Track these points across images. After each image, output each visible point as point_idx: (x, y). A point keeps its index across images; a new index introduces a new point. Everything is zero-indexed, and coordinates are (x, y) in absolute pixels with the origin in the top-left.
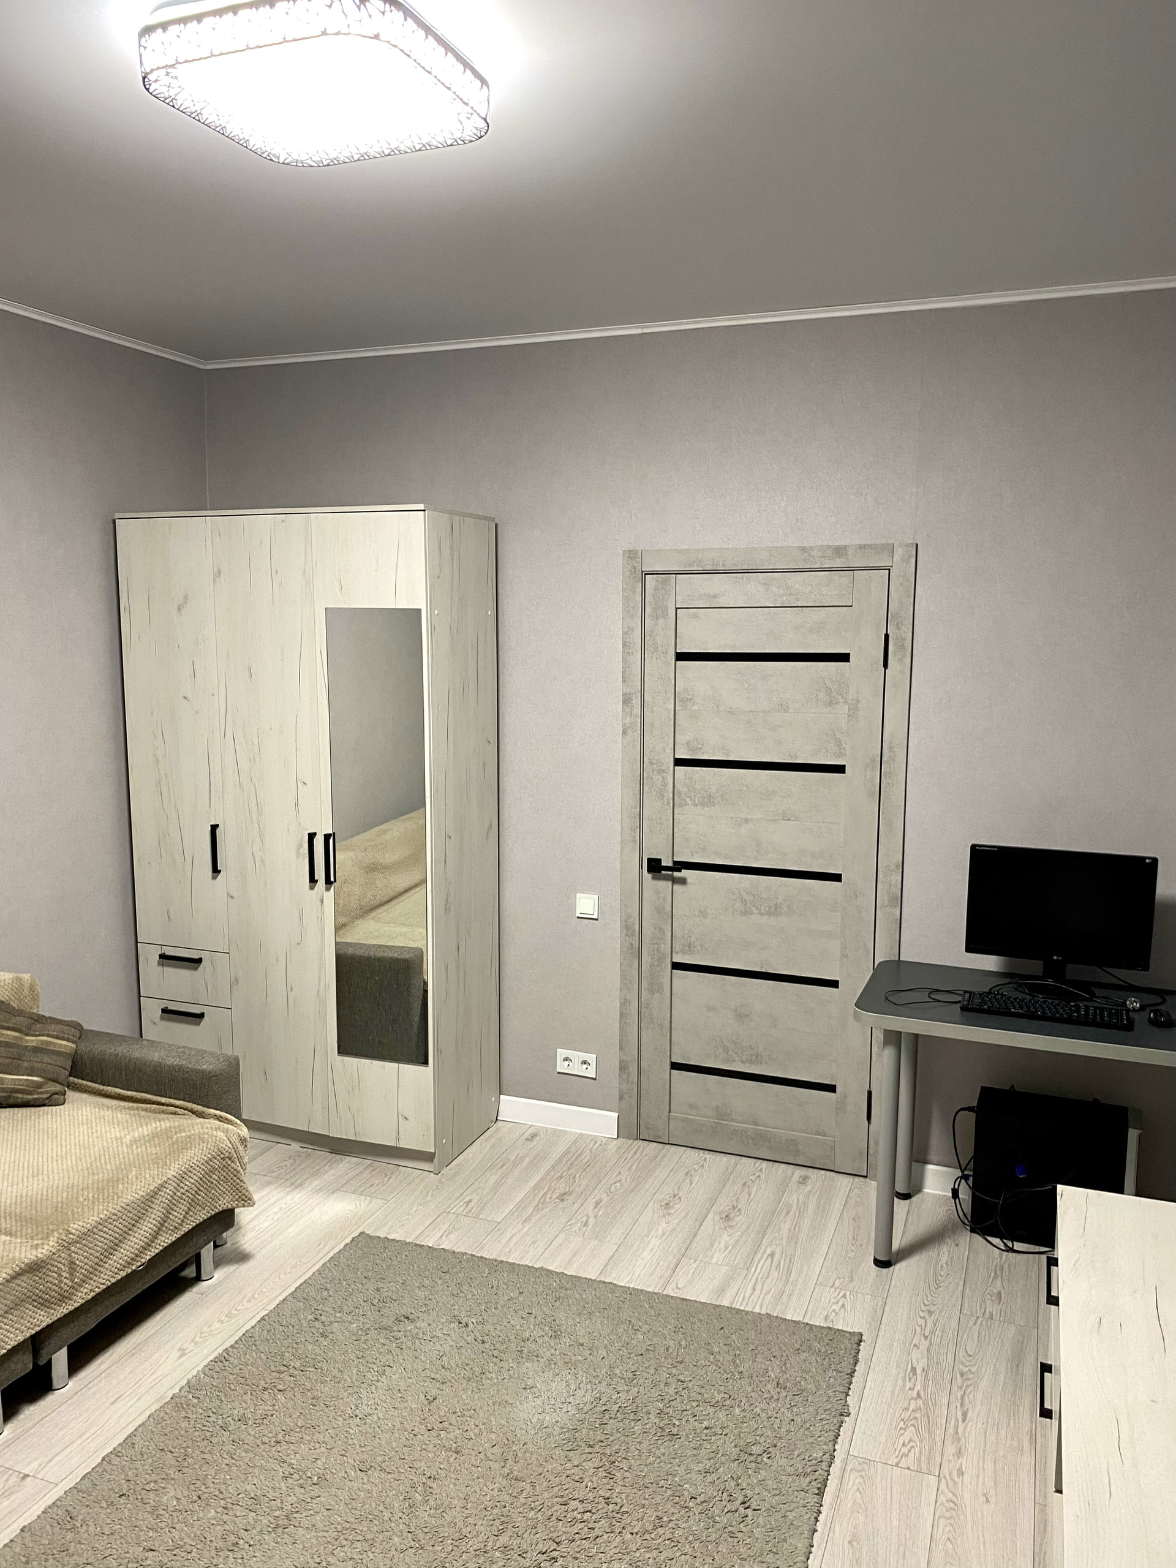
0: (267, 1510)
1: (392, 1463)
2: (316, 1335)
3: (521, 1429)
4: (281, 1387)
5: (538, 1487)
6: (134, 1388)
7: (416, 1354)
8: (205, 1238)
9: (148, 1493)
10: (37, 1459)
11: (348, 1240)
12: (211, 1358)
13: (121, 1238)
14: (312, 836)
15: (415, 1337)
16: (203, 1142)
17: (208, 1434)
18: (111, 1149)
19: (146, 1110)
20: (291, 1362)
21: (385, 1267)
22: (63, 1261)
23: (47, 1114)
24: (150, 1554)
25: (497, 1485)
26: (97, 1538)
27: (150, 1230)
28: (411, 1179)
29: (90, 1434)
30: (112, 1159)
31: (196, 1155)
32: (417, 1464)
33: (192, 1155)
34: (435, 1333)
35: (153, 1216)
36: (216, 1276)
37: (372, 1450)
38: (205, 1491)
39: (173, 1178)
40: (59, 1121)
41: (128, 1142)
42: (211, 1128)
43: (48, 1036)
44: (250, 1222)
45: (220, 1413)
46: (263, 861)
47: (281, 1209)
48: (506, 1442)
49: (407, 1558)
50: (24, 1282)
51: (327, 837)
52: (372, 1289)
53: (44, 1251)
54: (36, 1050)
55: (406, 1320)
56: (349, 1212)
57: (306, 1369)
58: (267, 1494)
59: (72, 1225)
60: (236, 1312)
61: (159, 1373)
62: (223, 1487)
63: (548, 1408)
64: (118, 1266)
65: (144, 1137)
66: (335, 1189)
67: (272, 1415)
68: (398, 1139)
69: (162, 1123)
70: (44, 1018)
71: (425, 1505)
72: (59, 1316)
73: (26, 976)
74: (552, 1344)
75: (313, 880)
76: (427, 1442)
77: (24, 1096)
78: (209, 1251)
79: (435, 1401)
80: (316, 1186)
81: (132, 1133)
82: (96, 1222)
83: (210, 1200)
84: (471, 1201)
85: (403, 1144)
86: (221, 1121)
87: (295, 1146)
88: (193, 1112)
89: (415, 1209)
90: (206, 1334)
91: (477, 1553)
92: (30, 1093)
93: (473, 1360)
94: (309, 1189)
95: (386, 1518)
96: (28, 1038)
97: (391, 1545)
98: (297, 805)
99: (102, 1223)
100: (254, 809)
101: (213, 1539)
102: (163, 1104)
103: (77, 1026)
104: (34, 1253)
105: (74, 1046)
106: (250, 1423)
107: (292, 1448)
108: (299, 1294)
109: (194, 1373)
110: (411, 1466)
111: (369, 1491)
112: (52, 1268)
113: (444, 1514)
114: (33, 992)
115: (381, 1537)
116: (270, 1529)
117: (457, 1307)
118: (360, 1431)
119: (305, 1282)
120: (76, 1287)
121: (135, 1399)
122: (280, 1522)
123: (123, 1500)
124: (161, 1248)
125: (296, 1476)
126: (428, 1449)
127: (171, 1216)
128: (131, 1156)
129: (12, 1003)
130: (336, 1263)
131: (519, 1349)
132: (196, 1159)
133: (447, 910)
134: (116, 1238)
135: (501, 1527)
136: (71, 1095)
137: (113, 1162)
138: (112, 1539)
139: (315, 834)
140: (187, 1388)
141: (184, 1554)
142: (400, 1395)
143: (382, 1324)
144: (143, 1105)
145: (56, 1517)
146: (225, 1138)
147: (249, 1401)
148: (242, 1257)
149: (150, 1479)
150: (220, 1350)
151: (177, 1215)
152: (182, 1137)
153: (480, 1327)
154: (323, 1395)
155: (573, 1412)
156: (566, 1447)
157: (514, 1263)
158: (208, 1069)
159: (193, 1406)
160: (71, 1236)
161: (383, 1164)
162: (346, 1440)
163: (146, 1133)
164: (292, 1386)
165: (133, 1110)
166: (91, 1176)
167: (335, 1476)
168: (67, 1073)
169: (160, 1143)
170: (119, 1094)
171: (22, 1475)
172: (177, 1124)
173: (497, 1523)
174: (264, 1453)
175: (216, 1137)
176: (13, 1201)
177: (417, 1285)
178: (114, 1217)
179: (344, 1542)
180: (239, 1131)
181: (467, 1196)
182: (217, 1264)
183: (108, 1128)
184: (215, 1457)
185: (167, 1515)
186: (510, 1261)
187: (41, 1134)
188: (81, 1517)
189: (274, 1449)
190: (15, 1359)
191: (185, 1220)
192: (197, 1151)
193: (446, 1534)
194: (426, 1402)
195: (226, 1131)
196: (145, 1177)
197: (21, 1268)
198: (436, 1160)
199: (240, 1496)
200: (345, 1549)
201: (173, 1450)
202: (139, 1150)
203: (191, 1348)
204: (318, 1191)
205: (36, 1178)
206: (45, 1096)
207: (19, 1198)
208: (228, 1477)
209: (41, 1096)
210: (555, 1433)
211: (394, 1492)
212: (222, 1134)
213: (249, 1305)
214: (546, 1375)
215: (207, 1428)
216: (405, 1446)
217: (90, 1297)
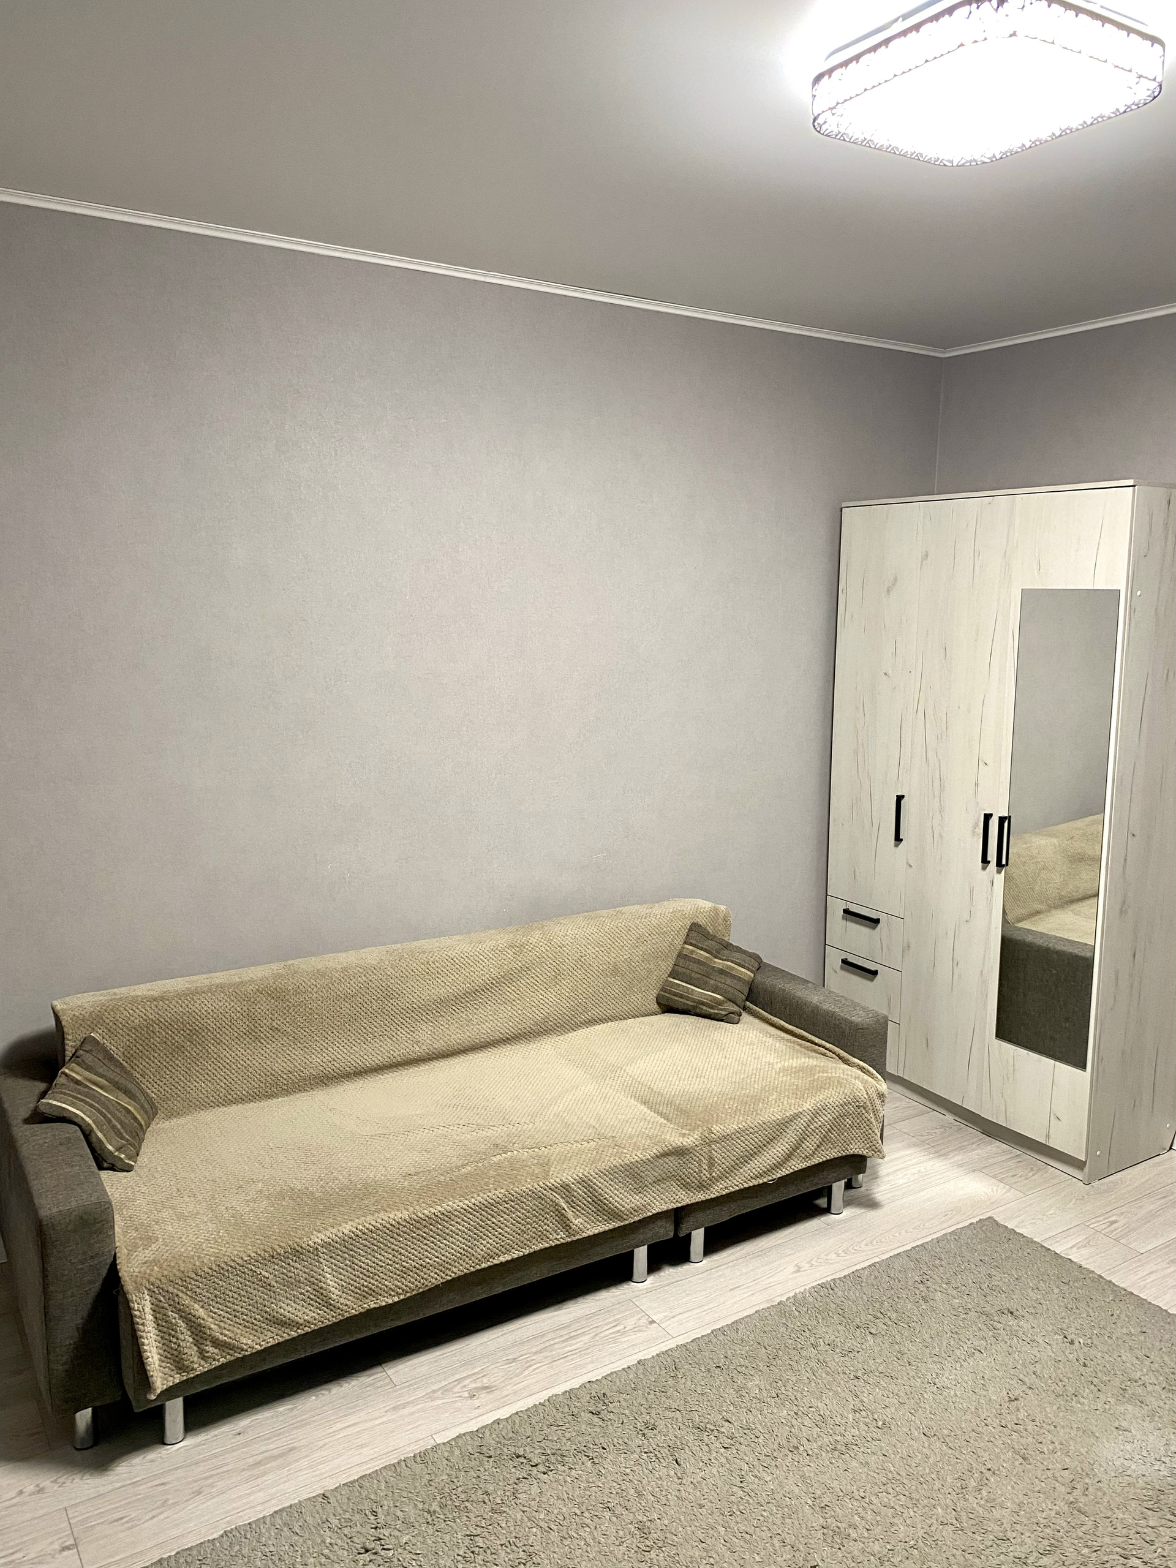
0: (830, 1431)
1: (956, 1441)
2: (918, 1296)
3: (1100, 1465)
4: (873, 1331)
5: (1100, 1529)
6: (751, 1284)
7: (1010, 1350)
8: (835, 1175)
9: (738, 1374)
10: (663, 1312)
11: (974, 1220)
12: (820, 1282)
13: (755, 1150)
14: (988, 817)
15: (1014, 1334)
16: (841, 1087)
17: (800, 1346)
18: (762, 1071)
19: (800, 1045)
20: (888, 1312)
21: (1003, 1257)
22: (704, 1154)
23: (722, 1028)
24: (727, 1424)
25: (1057, 1508)
26: (690, 1392)
27: (782, 1152)
28: (1054, 1181)
29: (708, 1307)
30: (761, 1080)
31: (832, 1096)
32: (981, 1452)
33: (829, 1096)
34: (1035, 1337)
35: (786, 1140)
36: (844, 1213)
37: (940, 1421)
38: (784, 1392)
39: (808, 1111)
40: (729, 1037)
41: (778, 1070)
42: (851, 1075)
43: (732, 962)
44: (888, 1175)
45: (814, 1331)
46: (941, 836)
47: (919, 1171)
48: (1080, 1471)
49: (945, 1532)
50: (671, 1163)
51: (1002, 820)
52: (985, 1273)
53: (688, 1141)
54: (722, 972)
55: (1009, 1315)
56: (984, 1194)
57: (900, 1323)
58: (834, 1418)
59: (714, 1126)
60: (853, 1251)
61: (776, 1279)
62: (799, 1395)
63: (1137, 1457)
64: (751, 1174)
65: (792, 1068)
66: (976, 1169)
67: (858, 1352)
68: (1048, 1137)
69: (811, 1060)
70: (731, 947)
71: (978, 1493)
72: (697, 1201)
73: (723, 908)
74: (1163, 1397)
75: (985, 861)
76: (997, 1437)
77: (708, 1009)
78: (840, 1186)
79: (1016, 1402)
80: (958, 1160)
81: (783, 1063)
82: (735, 1129)
83: (842, 1142)
84: (1116, 1222)
85: (1054, 1144)
86: (864, 1072)
87: (950, 1118)
88: (840, 1058)
89: (1051, 1212)
90: (822, 1260)
91: (1015, 1560)
92: (712, 1008)
93: (1069, 1378)
94: (952, 1161)
95: (936, 1487)
96: (716, 960)
97: (933, 1513)
98: (977, 785)
99: (740, 1132)
100: (937, 784)
101: (779, 1435)
102: (816, 1044)
103: (757, 958)
104: (681, 1140)
105: (752, 975)
106: (838, 1351)
107: (868, 1388)
108: (913, 1255)
109: (802, 1290)
110: (974, 1451)
111: (927, 1457)
112: (695, 1158)
113: (993, 1509)
114: (727, 922)
115: (926, 1501)
116: (829, 1449)
117: (1067, 1321)
118: (934, 1399)
119: (921, 1245)
120: (713, 1181)
121: (750, 1293)
122: (839, 1447)
123: (718, 1371)
124: (792, 1171)
125: (864, 1413)
126: (996, 1443)
127: (803, 1145)
128: (776, 1082)
129: (708, 928)
130: (957, 1237)
131: (1124, 1387)
132: (832, 1099)
133: (1123, 912)
134: (751, 1149)
135: (1048, 1548)
136: (745, 1017)
137: (760, 1083)
138: (701, 1398)
139: (991, 815)
140: (792, 1300)
141: (753, 1436)
142: (982, 1382)
143: (984, 1309)
144: (799, 1040)
145: (665, 1363)
146: (862, 1088)
147: (842, 1332)
148: (871, 1204)
149: (743, 1363)
150: (829, 1279)
151: (809, 1145)
152: (823, 1077)
153: (1086, 1349)
154: (909, 1353)
155: (1165, 1473)
156: (1145, 1504)
157: (1145, 1300)
158: (857, 1021)
159: (793, 1317)
160: (713, 1135)
161: (1030, 1157)
162: (918, 1401)
163: (794, 1066)
164: (883, 1333)
165: (790, 1042)
166: (740, 1089)
167: (899, 1429)
168: (744, 998)
169: (803, 1077)
170: (783, 1026)
171: (650, 1320)
172: (822, 1064)
173: (1046, 1542)
174: (842, 1382)
175: (854, 1084)
176: (677, 1093)
177: (1031, 1285)
178: (751, 1130)
179: (891, 1491)
180: (877, 1085)
181: (1113, 1215)
182: (847, 1203)
183: (765, 1053)
184: (799, 1367)
185: (748, 1399)
186: (1141, 1296)
187: (713, 1044)
188: (683, 1370)
189: (851, 1381)
190: (659, 1223)
191: (816, 1152)
192: (833, 1093)
193: (990, 1529)
194: (1007, 1399)
195: (865, 1082)
196: (782, 1103)
197: (669, 1149)
198: (1086, 1169)
199: (811, 1409)
200: (890, 1497)
201: (767, 1347)
202: (784, 1079)
203: (806, 1268)
204: (960, 1166)
205: (698, 1079)
206: (723, 1013)
207: (682, 1092)
208: (806, 1389)
209: (720, 1012)
210: (1138, 1485)
211: (950, 1468)
212: (860, 1084)
213: (867, 1248)
214: (1146, 1424)
215: (799, 1340)
216: (973, 1430)
217: (724, 1193)
